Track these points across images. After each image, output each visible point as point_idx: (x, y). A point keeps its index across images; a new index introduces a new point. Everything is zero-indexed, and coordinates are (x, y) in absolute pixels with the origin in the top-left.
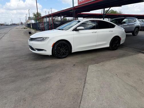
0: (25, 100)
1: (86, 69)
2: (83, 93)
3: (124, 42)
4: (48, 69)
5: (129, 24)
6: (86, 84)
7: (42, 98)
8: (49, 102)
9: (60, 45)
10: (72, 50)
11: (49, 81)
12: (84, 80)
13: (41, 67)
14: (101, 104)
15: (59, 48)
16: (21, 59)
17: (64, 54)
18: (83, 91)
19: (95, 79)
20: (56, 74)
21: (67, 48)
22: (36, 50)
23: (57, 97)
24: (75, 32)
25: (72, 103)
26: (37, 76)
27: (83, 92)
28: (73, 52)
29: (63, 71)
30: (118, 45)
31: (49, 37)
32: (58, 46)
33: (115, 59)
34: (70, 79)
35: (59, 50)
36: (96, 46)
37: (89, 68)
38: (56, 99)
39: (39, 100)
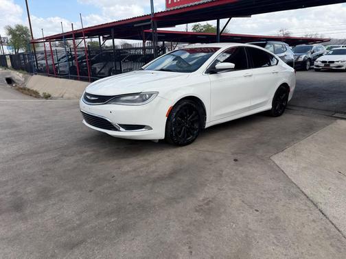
1: (276, 168)
9: (183, 110)
10: (207, 121)
11: (222, 210)
20: (219, 189)
21: (196, 118)
22: (121, 129)
28: (207, 125)
29: (227, 179)
30: (284, 104)
31: (158, 93)
34: (270, 198)
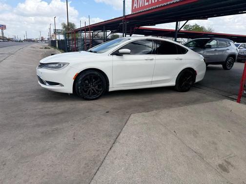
0: (5, 164)
1: (125, 120)
2: (104, 159)
3: (203, 80)
4: (61, 116)
5: (218, 49)
6: (117, 144)
7: (33, 162)
8: (43, 170)
9: (88, 77)
10: (110, 87)
11: (56, 135)
12: (115, 137)
13: (49, 112)
14: (129, 179)
15: (87, 82)
16: (22, 98)
17: (94, 93)
18: (107, 154)
19: (134, 137)
20: (72, 125)
21: (100, 83)
22: (47, 84)
23: (59, 162)
24: (115, 57)
25: (82, 173)
26: (39, 126)
27: (105, 157)
28: (110, 90)
29: (85, 121)
30: (190, 83)
31: (69, 64)
32: (85, 79)
33: (180, 106)
34: (93, 134)
35: (86, 85)
36: (152, 82)
37: (131, 117)
38: (56, 165)
39: (28, 165)
